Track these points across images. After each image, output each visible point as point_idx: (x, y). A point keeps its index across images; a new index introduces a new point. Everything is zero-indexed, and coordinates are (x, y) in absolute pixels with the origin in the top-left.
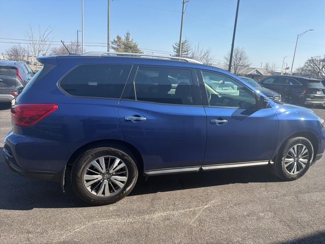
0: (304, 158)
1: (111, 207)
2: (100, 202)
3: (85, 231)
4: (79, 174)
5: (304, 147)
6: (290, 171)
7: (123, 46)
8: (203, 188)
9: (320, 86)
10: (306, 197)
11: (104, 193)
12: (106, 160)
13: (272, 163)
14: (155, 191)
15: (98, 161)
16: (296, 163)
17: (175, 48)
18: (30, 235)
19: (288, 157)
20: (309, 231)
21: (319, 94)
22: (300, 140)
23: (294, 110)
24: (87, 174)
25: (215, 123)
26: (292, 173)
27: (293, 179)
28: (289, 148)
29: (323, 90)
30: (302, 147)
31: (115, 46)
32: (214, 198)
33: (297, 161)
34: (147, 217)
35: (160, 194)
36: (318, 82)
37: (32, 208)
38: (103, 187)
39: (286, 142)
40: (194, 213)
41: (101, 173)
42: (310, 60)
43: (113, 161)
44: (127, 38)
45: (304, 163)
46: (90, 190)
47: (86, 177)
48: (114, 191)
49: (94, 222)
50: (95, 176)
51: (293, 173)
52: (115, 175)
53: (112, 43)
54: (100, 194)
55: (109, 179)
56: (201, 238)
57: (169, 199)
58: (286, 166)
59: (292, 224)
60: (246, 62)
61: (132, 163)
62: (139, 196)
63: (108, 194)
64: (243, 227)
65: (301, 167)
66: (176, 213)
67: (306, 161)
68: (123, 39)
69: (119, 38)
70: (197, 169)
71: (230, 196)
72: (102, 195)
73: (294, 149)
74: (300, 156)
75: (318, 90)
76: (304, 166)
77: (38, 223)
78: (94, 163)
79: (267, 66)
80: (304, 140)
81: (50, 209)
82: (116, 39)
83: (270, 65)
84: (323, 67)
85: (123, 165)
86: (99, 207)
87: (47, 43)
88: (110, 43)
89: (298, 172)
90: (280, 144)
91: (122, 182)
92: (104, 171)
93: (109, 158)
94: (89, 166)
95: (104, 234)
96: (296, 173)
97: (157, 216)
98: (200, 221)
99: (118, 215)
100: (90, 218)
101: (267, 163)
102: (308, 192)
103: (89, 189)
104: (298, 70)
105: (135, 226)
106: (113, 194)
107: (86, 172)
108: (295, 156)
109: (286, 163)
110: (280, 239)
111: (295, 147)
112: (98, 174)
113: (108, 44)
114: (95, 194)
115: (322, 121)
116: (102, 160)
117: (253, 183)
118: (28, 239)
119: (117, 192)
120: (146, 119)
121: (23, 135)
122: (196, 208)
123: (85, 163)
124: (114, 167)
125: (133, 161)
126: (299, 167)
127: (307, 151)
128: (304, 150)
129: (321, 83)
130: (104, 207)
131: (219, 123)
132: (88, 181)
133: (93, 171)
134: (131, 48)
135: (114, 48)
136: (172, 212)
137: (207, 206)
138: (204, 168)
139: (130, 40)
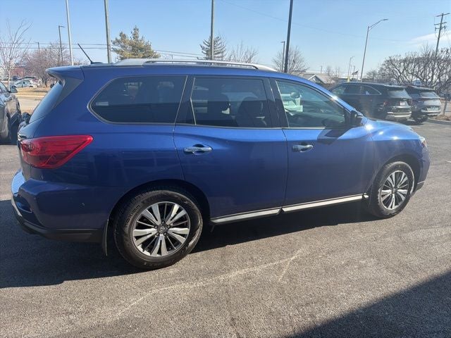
0: (402, 189)
1: (172, 270)
2: (156, 264)
3: (146, 303)
4: (127, 230)
5: (404, 174)
6: (387, 206)
7: (129, 48)
8: (283, 236)
9: (404, 94)
10: (411, 236)
11: (159, 252)
12: (161, 207)
13: (366, 196)
14: (223, 245)
15: (151, 210)
16: (394, 195)
17: (203, 48)
18: (71, 317)
19: (385, 188)
20: (422, 277)
21: (403, 105)
22: (398, 165)
23: (391, 128)
24: (137, 228)
25: (296, 150)
26: (389, 208)
27: (391, 216)
28: (386, 176)
29: (408, 101)
30: (401, 174)
31: (118, 48)
32: (300, 246)
33: (396, 193)
34: (222, 278)
35: (229, 248)
36: (401, 89)
37: (61, 282)
38: (159, 244)
39: (383, 168)
40: (280, 268)
41: (155, 226)
42: (388, 61)
43: (170, 208)
44: (135, 36)
45: (404, 195)
46: (141, 250)
47: (136, 232)
48: (172, 249)
49: (154, 291)
50: (148, 231)
51: (391, 207)
52: (173, 227)
53: (114, 43)
54: (155, 254)
55: (166, 233)
56: (296, 298)
57: (244, 253)
58: (382, 199)
59: (401, 270)
60: (303, 66)
61: (195, 210)
62: (203, 252)
63: (165, 253)
64: (344, 279)
65: (400, 199)
66: (258, 269)
67: (405, 191)
68: (129, 36)
69: (123, 36)
70: (276, 211)
71: (319, 243)
72: (158, 255)
73: (391, 177)
74: (398, 186)
75: (402, 100)
76: (403, 198)
77: (77, 299)
78: (146, 213)
79: (329, 70)
80: (403, 165)
81: (88, 280)
82: (119, 38)
83: (333, 69)
84: (405, 69)
85: (183, 213)
86: (154, 272)
87: (22, 46)
88: (111, 43)
89: (397, 206)
90: (376, 172)
91: (183, 235)
92: (159, 223)
93: (164, 204)
94: (139, 217)
95: (172, 306)
96: (394, 207)
97: (233, 275)
98: (290, 277)
99: (183, 280)
100: (146, 287)
101: (360, 197)
102: (412, 230)
103: (140, 248)
104: (369, 74)
105: (209, 290)
106: (172, 252)
107: (135, 225)
108: (393, 186)
109: (383, 196)
110: (391, 289)
111: (393, 174)
112: (150, 228)
113: (108, 45)
114: (148, 254)
115: (423, 140)
116: (155, 207)
117: (343, 225)
118: (71, 322)
119: (176, 249)
120: (210, 149)
121: (44, 180)
122: (281, 262)
123: (134, 214)
124: (172, 216)
125: (196, 207)
126: (398, 199)
127: (406, 178)
128: (404, 179)
129: (404, 91)
130: (162, 271)
131: (303, 150)
132: (138, 238)
133: (144, 223)
134: (141, 49)
135: (116, 51)
136: (251, 269)
137: (294, 258)
138: (285, 210)
139: (140, 38)
